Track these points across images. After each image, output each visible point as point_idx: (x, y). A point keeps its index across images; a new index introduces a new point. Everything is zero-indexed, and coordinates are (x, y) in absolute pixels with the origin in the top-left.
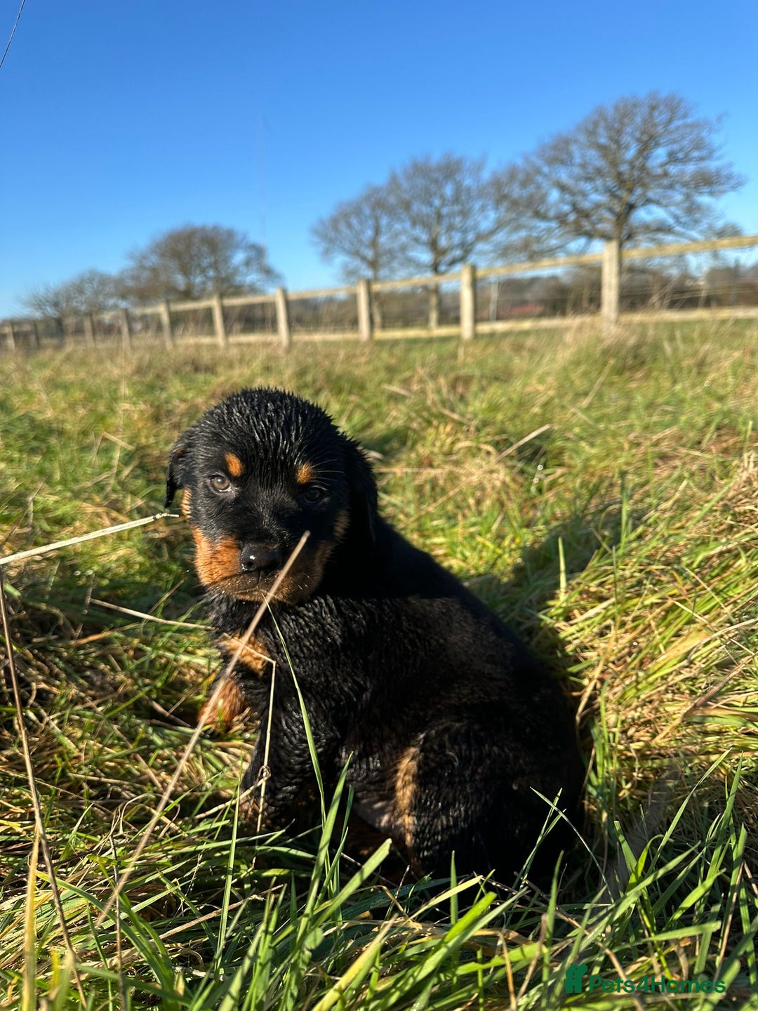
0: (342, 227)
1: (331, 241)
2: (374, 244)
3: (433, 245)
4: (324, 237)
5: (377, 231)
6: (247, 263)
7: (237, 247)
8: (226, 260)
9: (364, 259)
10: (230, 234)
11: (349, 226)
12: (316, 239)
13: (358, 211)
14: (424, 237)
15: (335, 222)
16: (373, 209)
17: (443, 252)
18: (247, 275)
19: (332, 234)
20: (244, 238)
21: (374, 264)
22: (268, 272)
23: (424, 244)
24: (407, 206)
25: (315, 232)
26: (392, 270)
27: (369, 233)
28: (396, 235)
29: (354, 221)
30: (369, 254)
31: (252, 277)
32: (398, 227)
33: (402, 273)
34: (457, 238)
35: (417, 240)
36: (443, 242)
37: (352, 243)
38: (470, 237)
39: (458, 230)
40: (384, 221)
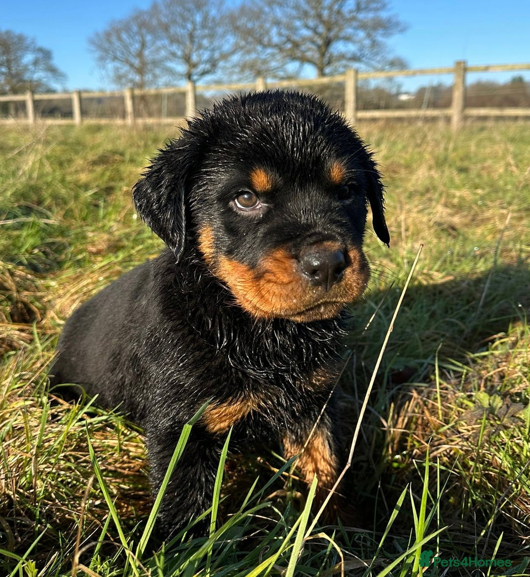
0: (114, 39)
1: (106, 51)
2: (140, 55)
3: (187, 59)
4: (100, 47)
5: (143, 45)
6: (36, 63)
7: (26, 49)
8: (17, 60)
9: (132, 65)
10: (21, 38)
11: (120, 39)
12: (93, 48)
13: (127, 28)
14: (179, 53)
15: (108, 35)
16: (140, 27)
17: (195, 66)
18: (34, 72)
19: (106, 45)
20: (33, 42)
21: (141, 71)
22: (53, 70)
23: (179, 58)
24: (166, 28)
25: (92, 42)
26: (155, 76)
27: (137, 46)
28: (158, 50)
29: (124, 36)
30: (136, 62)
31: (39, 75)
32: (159, 43)
33: (163, 80)
34: (206, 56)
35: (174, 54)
36: (195, 58)
37: (123, 53)
38: (217, 55)
39: (206, 49)
40: (148, 38)
